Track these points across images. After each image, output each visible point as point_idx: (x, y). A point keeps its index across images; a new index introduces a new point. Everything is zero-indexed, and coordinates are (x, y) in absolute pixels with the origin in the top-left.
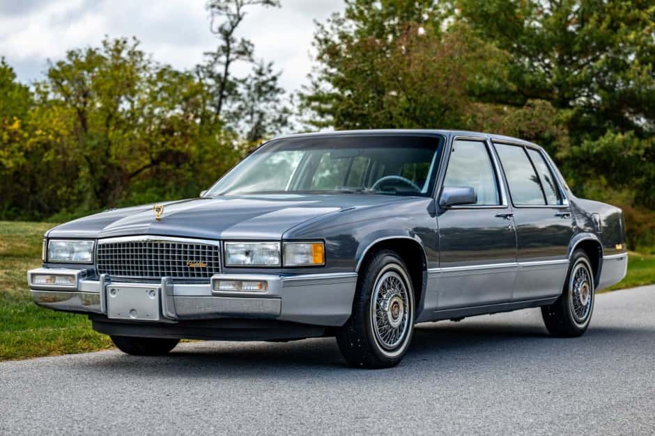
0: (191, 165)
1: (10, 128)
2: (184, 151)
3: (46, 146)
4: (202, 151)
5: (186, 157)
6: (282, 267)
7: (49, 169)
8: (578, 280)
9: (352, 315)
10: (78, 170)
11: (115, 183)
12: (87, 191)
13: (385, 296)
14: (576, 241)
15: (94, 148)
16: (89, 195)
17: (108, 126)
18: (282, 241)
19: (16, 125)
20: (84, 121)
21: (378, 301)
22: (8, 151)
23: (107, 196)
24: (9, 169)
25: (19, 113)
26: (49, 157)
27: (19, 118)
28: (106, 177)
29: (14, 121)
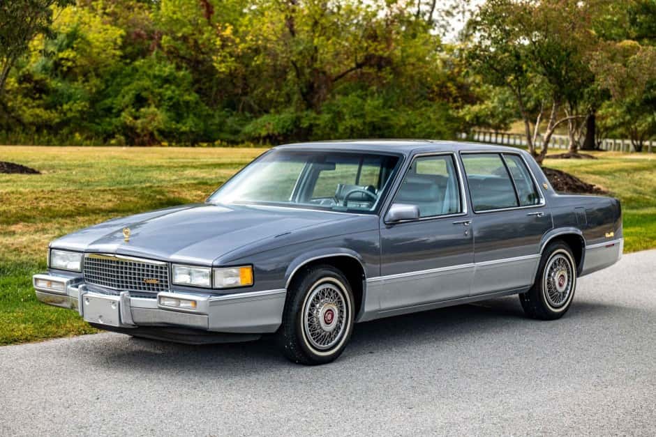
0: (393, 69)
1: (223, 33)
2: (386, 55)
3: (257, 51)
4: (405, 54)
5: (389, 61)
6: (212, 289)
7: (260, 71)
8: (555, 270)
9: (282, 324)
10: (286, 73)
11: (319, 87)
12: (294, 93)
13: (318, 305)
14: (549, 236)
15: (300, 53)
16: (296, 97)
17: (313, 31)
18: (213, 267)
19: (228, 32)
20: (291, 26)
21: (310, 310)
22: (221, 56)
23: (312, 98)
24: (223, 72)
25: (231, 19)
26: (258, 60)
27: (231, 24)
28: (312, 80)
29: (226, 28)
